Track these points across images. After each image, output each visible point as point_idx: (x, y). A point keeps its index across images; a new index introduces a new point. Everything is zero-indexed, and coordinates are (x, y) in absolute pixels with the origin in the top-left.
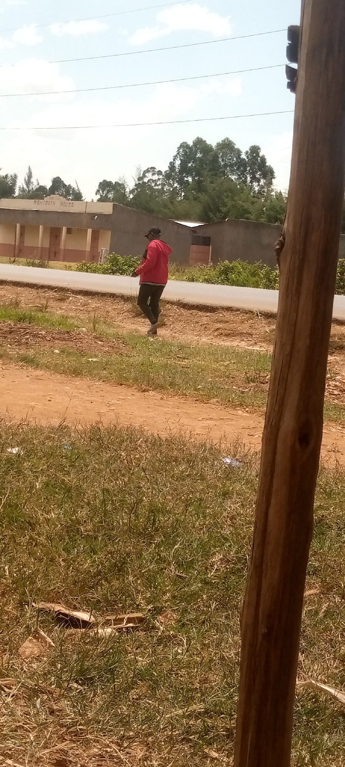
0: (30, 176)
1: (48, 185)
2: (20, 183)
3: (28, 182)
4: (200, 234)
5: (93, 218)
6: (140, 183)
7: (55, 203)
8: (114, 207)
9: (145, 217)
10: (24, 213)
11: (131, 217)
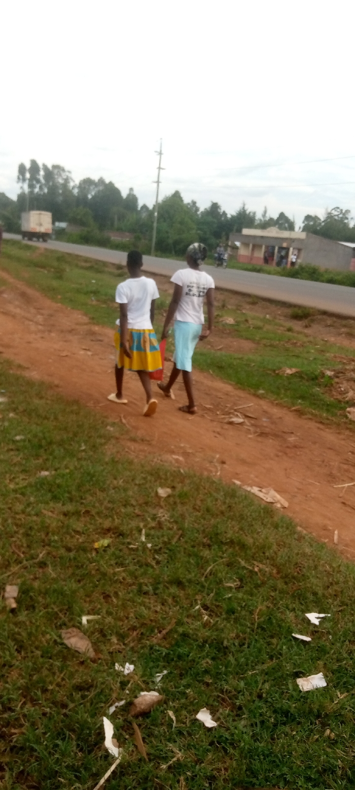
0: (265, 212)
1: (275, 216)
2: (259, 216)
3: (264, 215)
5: (293, 242)
6: (330, 216)
7: (273, 232)
8: (307, 235)
9: (326, 241)
10: (254, 237)
11: (317, 241)
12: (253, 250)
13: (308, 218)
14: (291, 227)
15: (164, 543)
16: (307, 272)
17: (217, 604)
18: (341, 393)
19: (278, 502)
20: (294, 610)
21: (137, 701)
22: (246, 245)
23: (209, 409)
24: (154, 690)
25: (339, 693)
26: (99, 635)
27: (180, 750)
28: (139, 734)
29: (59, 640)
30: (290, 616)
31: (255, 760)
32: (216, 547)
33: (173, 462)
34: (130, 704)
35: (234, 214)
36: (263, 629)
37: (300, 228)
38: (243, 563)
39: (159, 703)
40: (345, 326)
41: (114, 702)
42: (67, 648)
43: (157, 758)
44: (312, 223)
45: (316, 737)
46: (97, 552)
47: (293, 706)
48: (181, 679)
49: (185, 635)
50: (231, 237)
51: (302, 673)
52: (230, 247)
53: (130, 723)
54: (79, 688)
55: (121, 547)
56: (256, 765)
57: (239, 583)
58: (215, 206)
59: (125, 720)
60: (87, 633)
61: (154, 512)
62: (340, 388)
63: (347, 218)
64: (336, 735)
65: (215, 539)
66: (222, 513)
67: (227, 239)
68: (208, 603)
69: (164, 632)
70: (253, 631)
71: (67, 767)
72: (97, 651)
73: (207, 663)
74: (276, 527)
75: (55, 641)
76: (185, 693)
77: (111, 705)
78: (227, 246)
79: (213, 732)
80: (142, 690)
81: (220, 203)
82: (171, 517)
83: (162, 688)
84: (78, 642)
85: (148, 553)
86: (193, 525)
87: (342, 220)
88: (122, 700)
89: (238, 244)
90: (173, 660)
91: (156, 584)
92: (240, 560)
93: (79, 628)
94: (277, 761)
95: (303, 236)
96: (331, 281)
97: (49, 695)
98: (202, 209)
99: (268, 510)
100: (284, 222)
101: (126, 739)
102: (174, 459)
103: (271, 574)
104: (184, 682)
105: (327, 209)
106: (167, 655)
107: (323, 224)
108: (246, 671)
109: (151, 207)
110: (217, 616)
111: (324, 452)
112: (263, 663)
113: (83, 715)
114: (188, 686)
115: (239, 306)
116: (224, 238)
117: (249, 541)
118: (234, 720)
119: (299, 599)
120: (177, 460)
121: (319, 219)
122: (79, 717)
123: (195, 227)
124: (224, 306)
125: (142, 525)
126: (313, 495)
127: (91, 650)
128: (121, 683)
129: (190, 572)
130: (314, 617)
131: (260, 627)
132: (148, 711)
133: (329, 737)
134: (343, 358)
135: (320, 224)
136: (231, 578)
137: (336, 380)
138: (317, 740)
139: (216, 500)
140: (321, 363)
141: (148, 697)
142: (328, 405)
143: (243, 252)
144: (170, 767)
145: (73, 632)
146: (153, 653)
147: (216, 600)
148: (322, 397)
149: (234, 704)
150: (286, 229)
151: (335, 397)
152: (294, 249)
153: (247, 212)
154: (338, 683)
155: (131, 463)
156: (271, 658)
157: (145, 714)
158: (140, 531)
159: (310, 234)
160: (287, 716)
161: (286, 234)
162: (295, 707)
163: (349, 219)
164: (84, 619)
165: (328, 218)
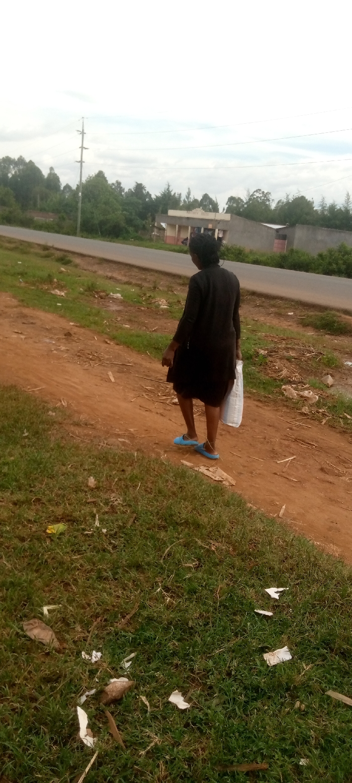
0: (189, 194)
1: (199, 198)
2: (183, 197)
3: (188, 197)
4: (281, 233)
5: (219, 223)
6: (252, 198)
7: (198, 214)
8: (231, 216)
9: (249, 223)
10: (181, 218)
11: (240, 222)
12: (179, 231)
13: (232, 199)
14: (215, 209)
15: (120, 527)
16: (232, 253)
17: (178, 585)
18: (276, 371)
19: (226, 480)
20: (253, 586)
21: (108, 688)
22: (172, 226)
23: (150, 391)
24: (123, 676)
25: (304, 665)
26: (62, 624)
27: (156, 735)
28: (113, 722)
29: (21, 633)
30: (251, 592)
31: (230, 737)
32: (171, 527)
33: (120, 445)
34: (101, 692)
35: (159, 195)
36: (225, 607)
37: (224, 209)
38: (199, 542)
39: (130, 689)
40: (274, 306)
41: (84, 692)
42: (30, 639)
43: (133, 744)
44: (235, 205)
45: (287, 710)
46: (52, 540)
47: (262, 681)
48: (150, 663)
49: (150, 619)
50: (157, 218)
51: (267, 648)
52: (157, 228)
53: (103, 711)
54: (47, 680)
55: (76, 533)
56: (233, 743)
57: (197, 563)
58: (139, 187)
59: (97, 709)
60: (49, 623)
61: (106, 496)
62: (274, 366)
63: (269, 201)
64: (307, 706)
65: (168, 521)
66: (174, 493)
67: (154, 220)
68: (169, 584)
69: (128, 617)
70: (216, 609)
71: (42, 762)
72: (62, 640)
73: (174, 644)
74: (227, 504)
75: (17, 633)
76: (154, 677)
77: (81, 695)
78: (154, 226)
79: (187, 713)
80: (111, 677)
81: (144, 184)
82: (124, 500)
83: (132, 674)
84: (41, 633)
85: (104, 538)
86: (147, 507)
87: (264, 202)
88: (92, 688)
89: (164, 225)
90: (139, 644)
91: (115, 569)
92: (197, 540)
93: (40, 619)
94: (253, 736)
95: (228, 217)
96: (256, 262)
97: (16, 690)
98: (126, 190)
99: (218, 488)
100: (208, 203)
101: (100, 728)
102: (120, 441)
103: (228, 551)
104: (153, 665)
105: (248, 191)
106: (134, 639)
107: (246, 206)
108: (213, 650)
109: (74, 187)
110: (178, 596)
111: (265, 429)
112: (228, 641)
113: (54, 707)
114: (157, 669)
115: (171, 287)
116: (150, 219)
117: (203, 519)
118: (206, 700)
119: (257, 574)
120: (124, 443)
121: (242, 200)
122: (51, 710)
123: (121, 207)
124: (155, 288)
125: (95, 510)
126: (258, 472)
127: (55, 640)
128: (89, 671)
129: (148, 555)
130: (273, 592)
131: (222, 605)
132: (119, 698)
133: (299, 709)
134: (274, 337)
135: (243, 205)
136: (189, 558)
137: (270, 359)
138: (288, 713)
139: (167, 481)
140: (255, 342)
141: (118, 683)
142: (264, 383)
143: (169, 233)
144: (148, 752)
145: (35, 623)
146: (118, 639)
147: (176, 581)
148: (258, 375)
149: (205, 684)
150: (210, 211)
151: (270, 375)
152: (219, 230)
153: (172, 193)
154: (302, 656)
155: (77, 448)
156: (236, 635)
157: (117, 701)
158: (94, 516)
159: (235, 216)
160: (257, 692)
161: (211, 216)
162: (265, 682)
163: (271, 201)
164: (45, 609)
165: (250, 199)
